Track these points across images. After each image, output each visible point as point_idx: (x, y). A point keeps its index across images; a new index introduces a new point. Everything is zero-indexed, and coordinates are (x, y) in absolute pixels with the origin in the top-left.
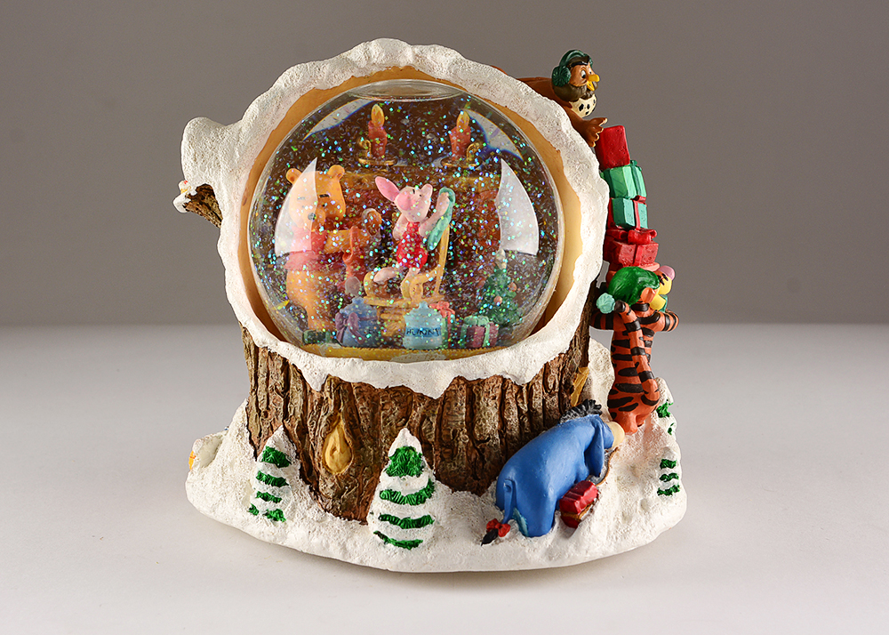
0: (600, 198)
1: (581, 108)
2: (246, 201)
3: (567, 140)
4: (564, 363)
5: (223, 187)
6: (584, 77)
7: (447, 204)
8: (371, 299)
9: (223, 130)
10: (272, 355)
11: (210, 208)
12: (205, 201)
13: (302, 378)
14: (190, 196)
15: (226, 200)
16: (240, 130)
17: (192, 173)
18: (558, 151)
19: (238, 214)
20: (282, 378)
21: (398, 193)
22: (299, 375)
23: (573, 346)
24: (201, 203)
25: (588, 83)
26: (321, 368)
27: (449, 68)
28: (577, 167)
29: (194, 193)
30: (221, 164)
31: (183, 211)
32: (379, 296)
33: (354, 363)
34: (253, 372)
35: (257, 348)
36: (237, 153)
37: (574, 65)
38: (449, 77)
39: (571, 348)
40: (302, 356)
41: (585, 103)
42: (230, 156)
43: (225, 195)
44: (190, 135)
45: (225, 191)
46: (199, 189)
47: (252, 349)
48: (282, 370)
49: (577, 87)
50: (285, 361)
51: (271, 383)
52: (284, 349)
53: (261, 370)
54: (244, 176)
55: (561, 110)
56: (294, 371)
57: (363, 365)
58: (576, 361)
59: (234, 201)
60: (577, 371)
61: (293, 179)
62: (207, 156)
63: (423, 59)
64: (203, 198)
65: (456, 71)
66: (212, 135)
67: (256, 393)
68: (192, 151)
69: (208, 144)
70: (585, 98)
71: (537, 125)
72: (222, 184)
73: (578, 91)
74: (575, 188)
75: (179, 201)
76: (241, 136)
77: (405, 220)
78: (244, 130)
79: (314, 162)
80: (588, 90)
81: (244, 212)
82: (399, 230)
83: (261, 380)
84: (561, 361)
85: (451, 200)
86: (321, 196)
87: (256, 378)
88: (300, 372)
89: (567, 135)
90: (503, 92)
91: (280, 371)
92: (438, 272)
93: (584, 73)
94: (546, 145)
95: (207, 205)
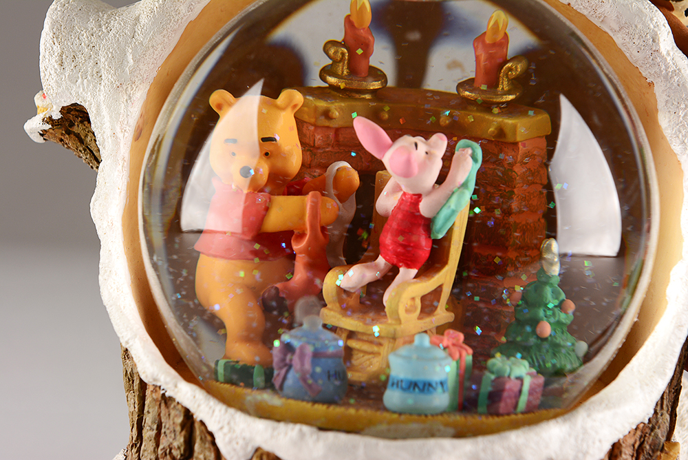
2: (140, 134)
3: (667, 67)
4: (643, 437)
5: (105, 112)
7: (468, 166)
8: (331, 315)
9: (109, 17)
10: (166, 400)
11: (82, 141)
12: (75, 129)
13: (213, 443)
14: (50, 120)
15: (108, 132)
16: (137, 19)
17: (54, 85)
18: (651, 84)
19: (127, 156)
20: (182, 440)
21: (390, 147)
22: (209, 438)
23: (659, 408)
24: (69, 133)
26: (247, 435)
28: (681, 114)
29: (57, 116)
30: (104, 73)
31: (40, 140)
32: (346, 310)
33: (302, 435)
34: (136, 418)
35: (143, 385)
36: (130, 57)
39: (656, 412)
40: (217, 412)
42: (118, 61)
43: (107, 125)
44: (54, 22)
45: (107, 119)
46: (66, 111)
47: (137, 382)
48: (183, 426)
50: (188, 415)
51: (164, 443)
52: (187, 394)
53: (149, 419)
54: (140, 95)
55: (659, 17)
56: (201, 432)
57: (318, 439)
58: (661, 433)
59: (120, 135)
60: (662, 450)
61: (220, 106)
62: (81, 58)
64: (72, 125)
66: (91, 24)
67: (139, 451)
68: (57, 49)
69: (84, 39)
71: (618, 39)
72: (103, 107)
74: (676, 147)
75: (34, 126)
76: (138, 29)
77: (397, 188)
78: (144, 20)
79: (258, 86)
81: (137, 153)
82: (387, 202)
83: (148, 434)
84: (639, 433)
85: (475, 160)
86: (264, 140)
87: (140, 429)
88: (211, 434)
89: (668, 59)
91: (178, 429)
92: (446, 276)
94: (630, 72)
95: (78, 136)
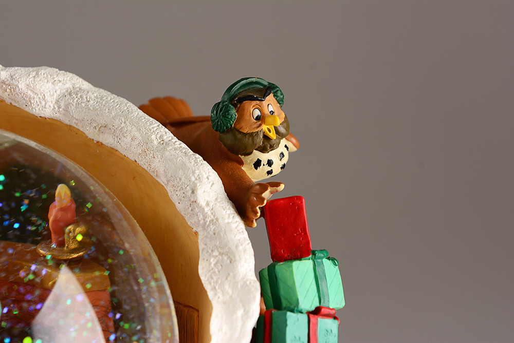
0: (240, 313)
1: (258, 164)
3: (205, 216)
6: (258, 118)
18: (196, 233)
25: (265, 127)
27: (57, 102)
37: (242, 100)
38: (58, 115)
41: (264, 157)
49: (245, 134)
63: (14, 88)
65: (67, 106)
70: (263, 150)
73: (248, 141)
80: (266, 137)
89: (206, 209)
90: (129, 139)
93: (257, 113)
